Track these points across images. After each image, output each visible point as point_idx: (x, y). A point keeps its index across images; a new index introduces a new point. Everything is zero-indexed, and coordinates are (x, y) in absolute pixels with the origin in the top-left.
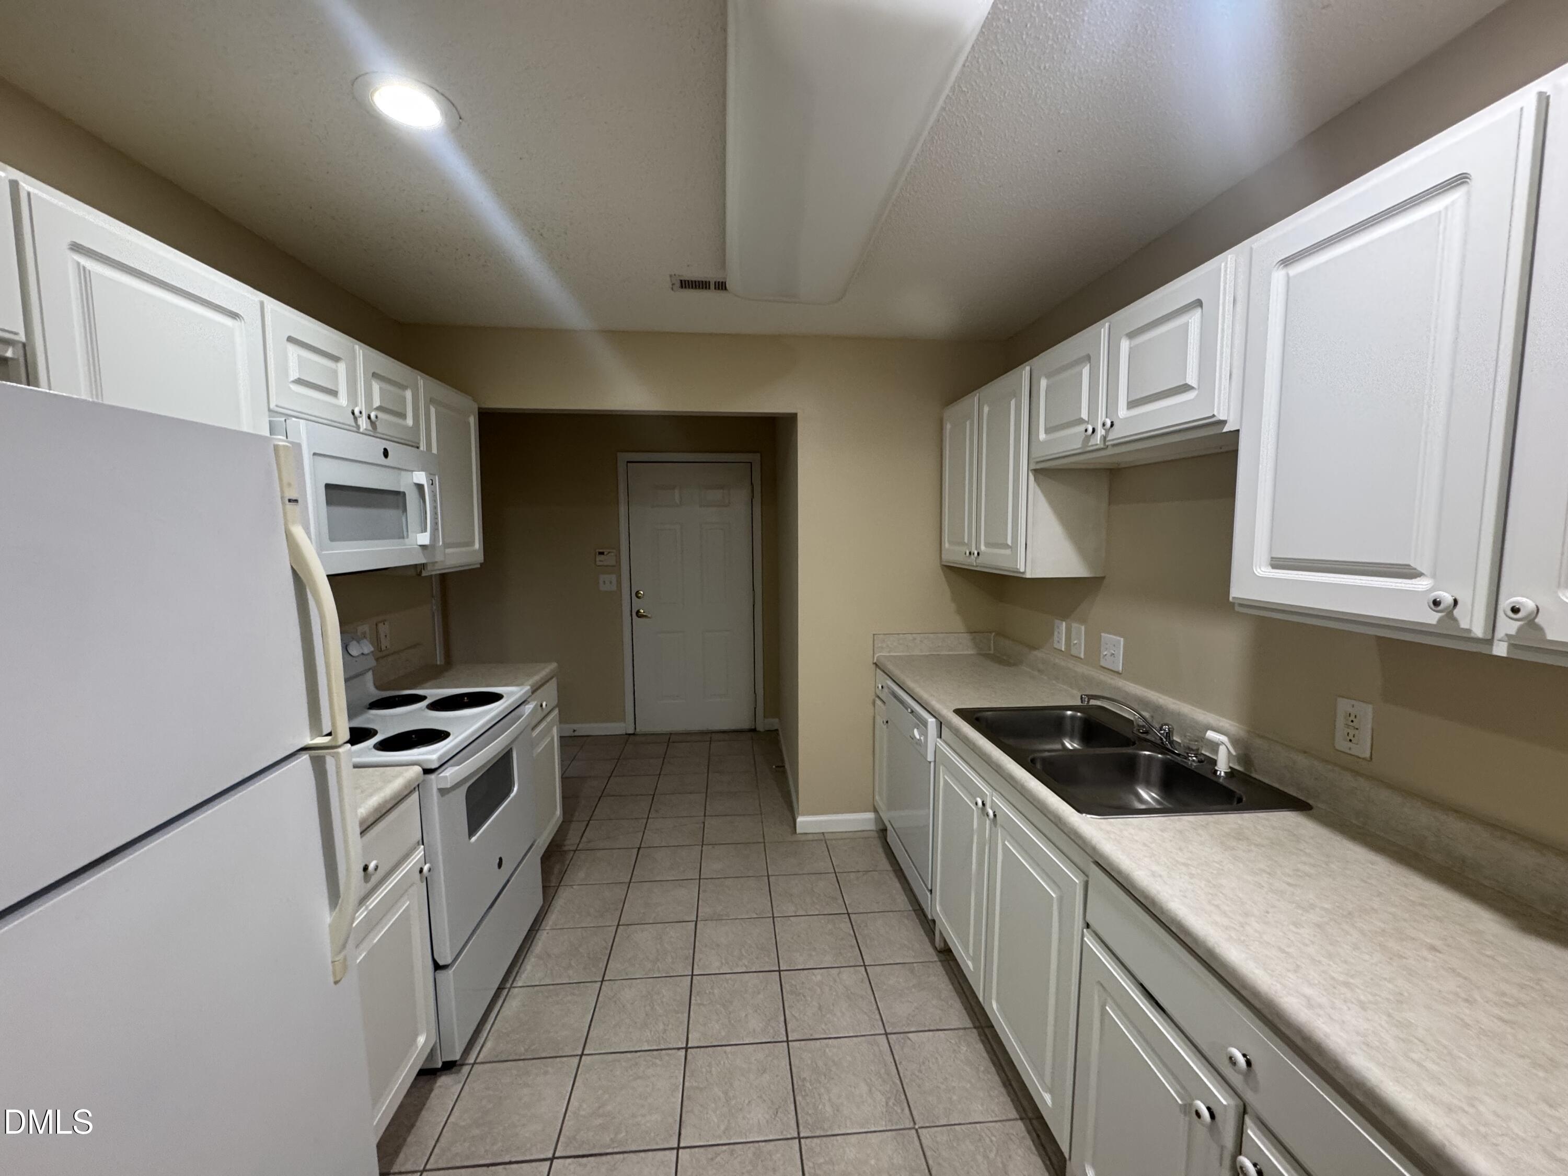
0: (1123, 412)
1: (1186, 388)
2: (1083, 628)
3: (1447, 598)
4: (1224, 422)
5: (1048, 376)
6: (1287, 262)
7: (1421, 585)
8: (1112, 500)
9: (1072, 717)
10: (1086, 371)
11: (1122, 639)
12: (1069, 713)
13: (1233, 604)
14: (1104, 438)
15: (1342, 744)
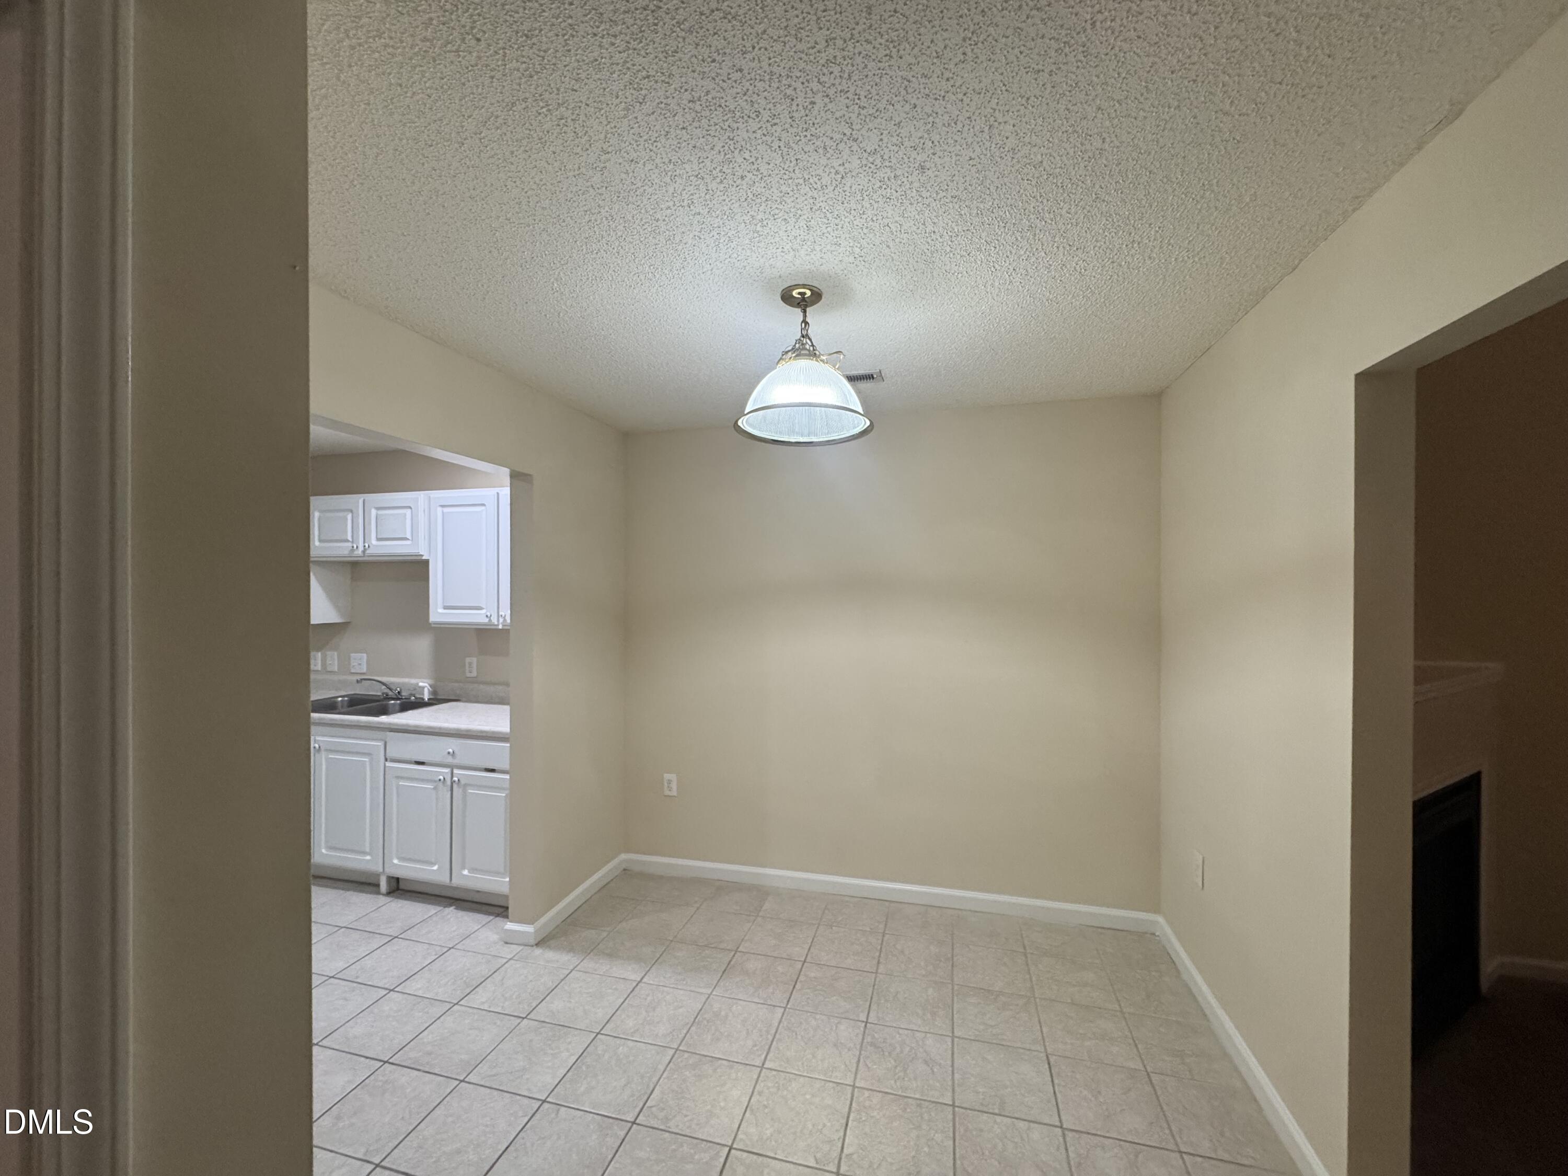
0: (374, 542)
1: (406, 539)
2: (336, 653)
3: (489, 614)
4: (422, 556)
5: (320, 511)
6: (442, 506)
7: (483, 611)
8: (353, 579)
9: (342, 701)
10: (349, 516)
11: (365, 655)
12: (340, 699)
13: (430, 624)
14: (364, 552)
15: (468, 675)
